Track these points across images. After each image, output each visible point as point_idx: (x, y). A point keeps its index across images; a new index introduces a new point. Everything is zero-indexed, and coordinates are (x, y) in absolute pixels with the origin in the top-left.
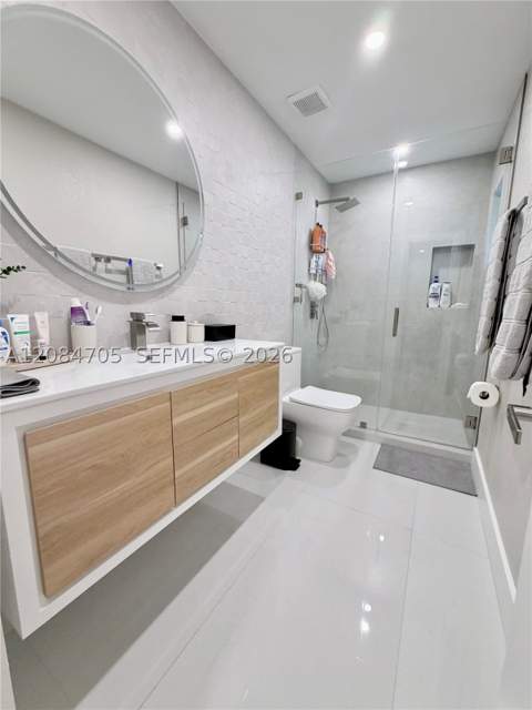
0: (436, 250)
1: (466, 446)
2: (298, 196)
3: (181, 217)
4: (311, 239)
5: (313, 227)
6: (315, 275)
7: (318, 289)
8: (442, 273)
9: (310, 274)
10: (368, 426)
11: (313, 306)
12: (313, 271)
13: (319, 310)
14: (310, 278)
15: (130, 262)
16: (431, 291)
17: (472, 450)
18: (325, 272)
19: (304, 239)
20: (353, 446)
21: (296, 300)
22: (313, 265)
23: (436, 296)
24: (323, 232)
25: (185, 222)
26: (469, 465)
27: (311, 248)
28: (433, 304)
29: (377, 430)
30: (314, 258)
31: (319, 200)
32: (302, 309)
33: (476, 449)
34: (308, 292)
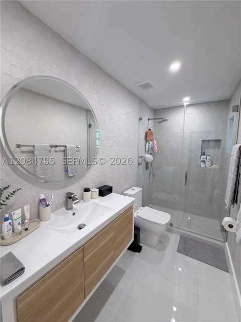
0: (203, 141)
1: (222, 240)
2: (141, 119)
3: (88, 123)
4: (146, 136)
5: (147, 130)
6: (148, 151)
7: (149, 157)
8: (206, 151)
9: (145, 151)
10: (174, 225)
11: (147, 164)
12: (147, 150)
13: (149, 166)
14: (145, 153)
15: (66, 146)
16: (202, 159)
17: (225, 242)
18: (152, 149)
19: (143, 136)
20: (167, 236)
21: (139, 164)
22: (147, 147)
23: (204, 162)
24: (152, 132)
25: (90, 126)
26: (224, 250)
27: (146, 140)
28: (202, 165)
29: (178, 228)
30: (148, 144)
31: (150, 118)
32: (142, 167)
33: (226, 243)
34: (145, 159)
